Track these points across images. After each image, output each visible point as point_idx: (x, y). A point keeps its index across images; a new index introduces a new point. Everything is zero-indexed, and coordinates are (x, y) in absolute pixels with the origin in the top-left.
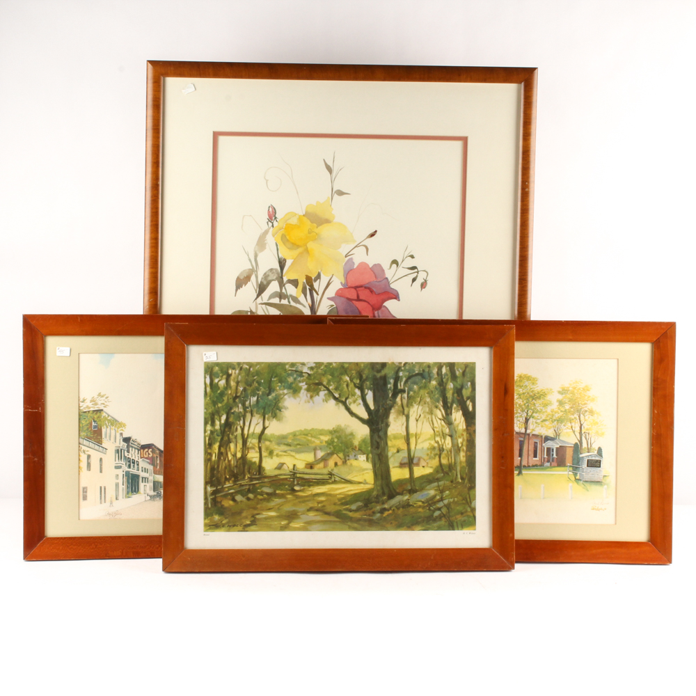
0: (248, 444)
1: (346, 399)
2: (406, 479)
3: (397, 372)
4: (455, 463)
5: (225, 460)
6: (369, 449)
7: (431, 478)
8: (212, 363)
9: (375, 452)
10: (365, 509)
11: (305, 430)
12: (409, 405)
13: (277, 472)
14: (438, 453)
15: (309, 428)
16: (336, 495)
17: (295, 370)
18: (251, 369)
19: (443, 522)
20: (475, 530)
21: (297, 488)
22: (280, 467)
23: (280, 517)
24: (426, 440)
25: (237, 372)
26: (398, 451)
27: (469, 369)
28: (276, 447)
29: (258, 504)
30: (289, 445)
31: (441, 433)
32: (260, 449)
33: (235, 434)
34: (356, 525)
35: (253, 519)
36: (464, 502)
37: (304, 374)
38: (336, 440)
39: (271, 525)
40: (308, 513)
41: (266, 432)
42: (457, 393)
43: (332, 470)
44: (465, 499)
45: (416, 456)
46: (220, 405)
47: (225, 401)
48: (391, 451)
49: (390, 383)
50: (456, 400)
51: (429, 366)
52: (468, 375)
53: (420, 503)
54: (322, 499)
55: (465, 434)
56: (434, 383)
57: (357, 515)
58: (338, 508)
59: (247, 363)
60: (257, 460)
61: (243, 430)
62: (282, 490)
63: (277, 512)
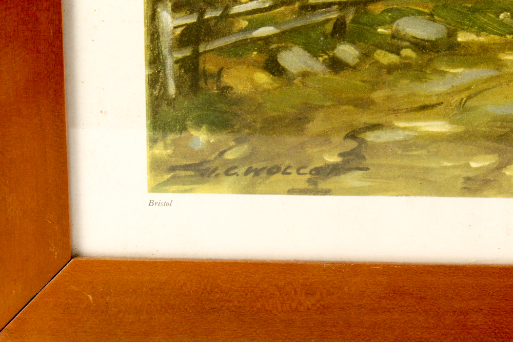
23: (467, 141)
29: (375, 85)
35: (352, 144)
39: (427, 170)
62: (481, 29)
63: (452, 122)
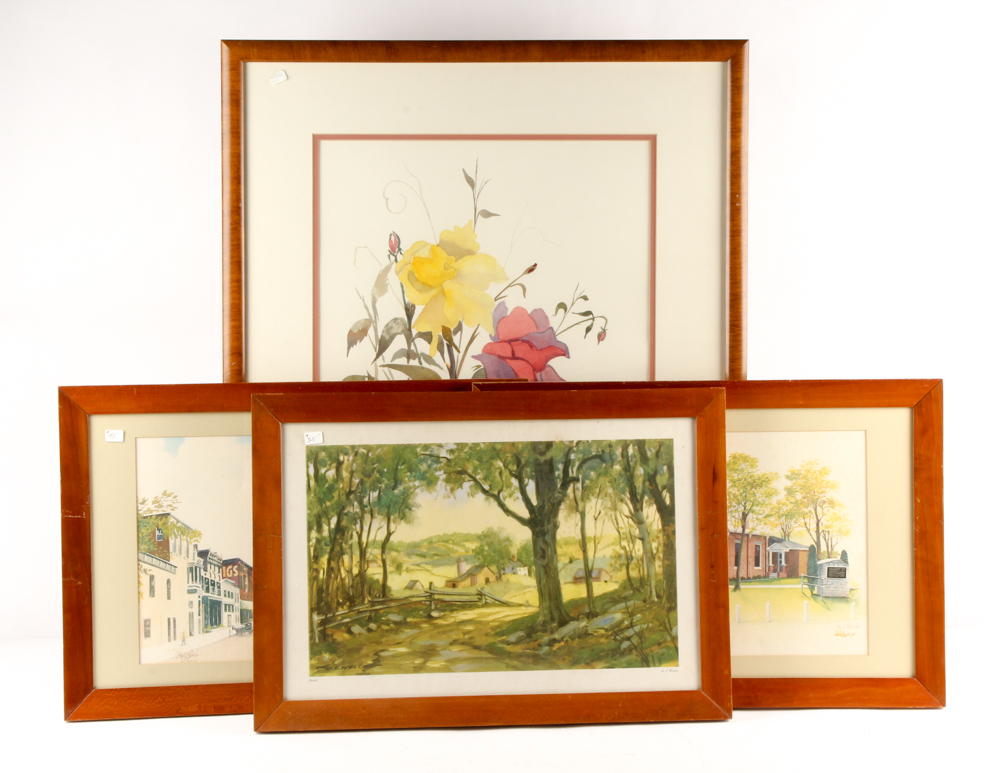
0: (368, 555)
1: (499, 492)
2: (582, 599)
3: (567, 455)
4: (649, 576)
5: (336, 578)
6: (532, 559)
7: (616, 597)
8: (317, 447)
9: (539, 562)
10: (528, 640)
11: (444, 534)
12: (585, 498)
13: (408, 593)
14: (626, 563)
15: (450, 532)
16: (489, 622)
17: (430, 454)
18: (370, 454)
19: (633, 656)
20: (677, 666)
21: (434, 614)
22: (412, 585)
23: (413, 654)
24: (608, 546)
25: (351, 458)
26: (571, 562)
27: (664, 448)
28: (406, 559)
29: (382, 637)
30: (423, 556)
31: (629, 536)
32: (384, 561)
33: (350, 543)
34: (515, 663)
35: (376, 657)
36: (662, 628)
37: (441, 460)
38: (486, 548)
39: (401, 665)
40: (451, 648)
41: (392, 538)
42: (649, 480)
43: (482, 588)
44: (663, 624)
45: (595, 567)
46: (328, 504)
47: (336, 498)
48: (562, 561)
49: (558, 469)
50: (647, 491)
51: (610, 446)
52: (664, 456)
53: (603, 631)
54: (470, 628)
55: (661, 536)
56: (617, 467)
57: (518, 649)
58: (491, 640)
59: (364, 447)
60: (380, 577)
61: (360, 536)
62: (414, 617)
63: (408, 648)
